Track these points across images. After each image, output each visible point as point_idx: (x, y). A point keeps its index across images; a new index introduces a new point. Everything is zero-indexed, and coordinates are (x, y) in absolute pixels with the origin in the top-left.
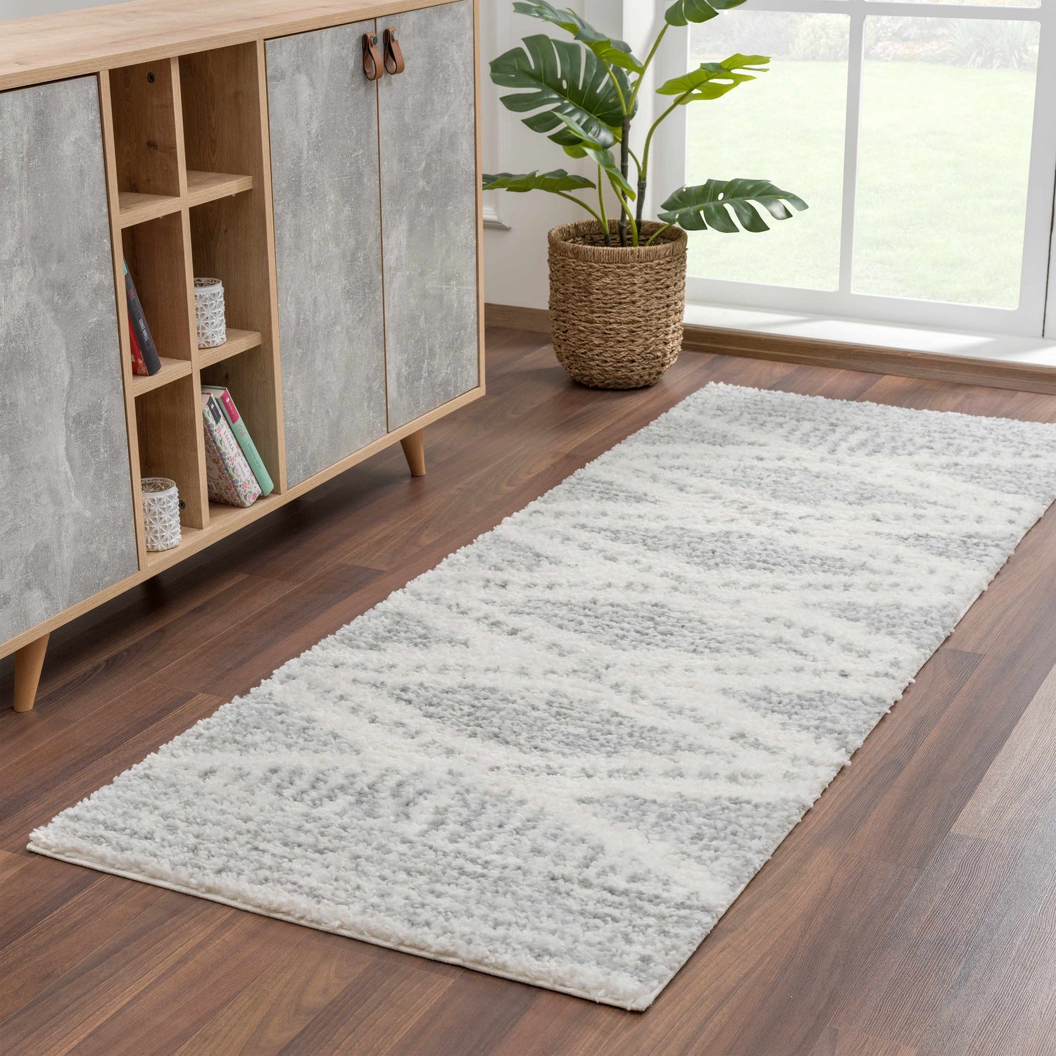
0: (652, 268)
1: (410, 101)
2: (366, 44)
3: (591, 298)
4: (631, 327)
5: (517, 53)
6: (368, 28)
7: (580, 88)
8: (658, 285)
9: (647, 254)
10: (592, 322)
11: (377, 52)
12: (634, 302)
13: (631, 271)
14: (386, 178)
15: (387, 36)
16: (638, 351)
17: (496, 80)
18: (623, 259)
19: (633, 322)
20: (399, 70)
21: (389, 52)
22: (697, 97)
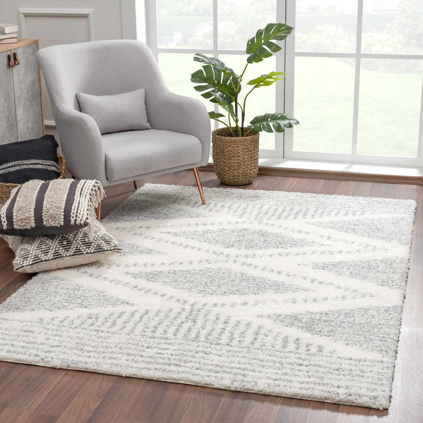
0: (245, 145)
1: (21, 73)
2: (9, 57)
3: (225, 154)
4: (239, 164)
5: (200, 71)
6: (9, 53)
7: (221, 83)
8: (248, 150)
9: (243, 140)
10: (225, 162)
11: (12, 59)
12: (239, 156)
13: (238, 145)
14: (16, 95)
15: (15, 55)
16: (241, 173)
17: (192, 81)
18: (235, 141)
19: (239, 163)
20: (19, 64)
21: (15, 59)
22: (262, 85)
